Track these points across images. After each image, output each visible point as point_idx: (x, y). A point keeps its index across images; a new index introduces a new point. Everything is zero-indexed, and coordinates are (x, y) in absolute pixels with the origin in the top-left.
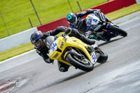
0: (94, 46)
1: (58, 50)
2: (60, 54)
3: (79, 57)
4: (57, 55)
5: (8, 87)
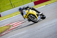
0: (40, 14)
1: (26, 15)
2: (27, 16)
3: (33, 18)
4: (26, 16)
5: (23, 23)
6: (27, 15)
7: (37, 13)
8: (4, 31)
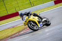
6: (26, 22)
7: (38, 20)
8: (22, 30)
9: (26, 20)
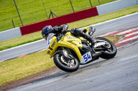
6: (52, 49)
7: (81, 45)
9: (50, 45)
